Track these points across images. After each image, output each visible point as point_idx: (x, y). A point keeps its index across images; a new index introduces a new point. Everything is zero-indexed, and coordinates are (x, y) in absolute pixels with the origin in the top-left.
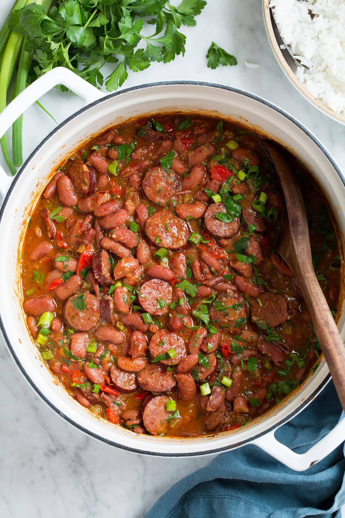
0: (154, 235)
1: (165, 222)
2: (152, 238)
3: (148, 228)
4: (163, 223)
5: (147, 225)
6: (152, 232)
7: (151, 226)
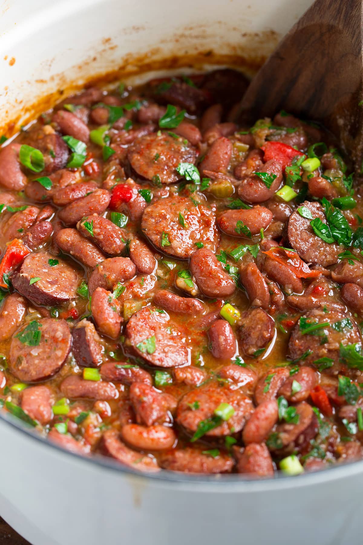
0: (159, 233)
1: (178, 212)
2: (155, 238)
3: (146, 220)
4: (175, 214)
5: (145, 217)
6: (156, 227)
7: (152, 218)
